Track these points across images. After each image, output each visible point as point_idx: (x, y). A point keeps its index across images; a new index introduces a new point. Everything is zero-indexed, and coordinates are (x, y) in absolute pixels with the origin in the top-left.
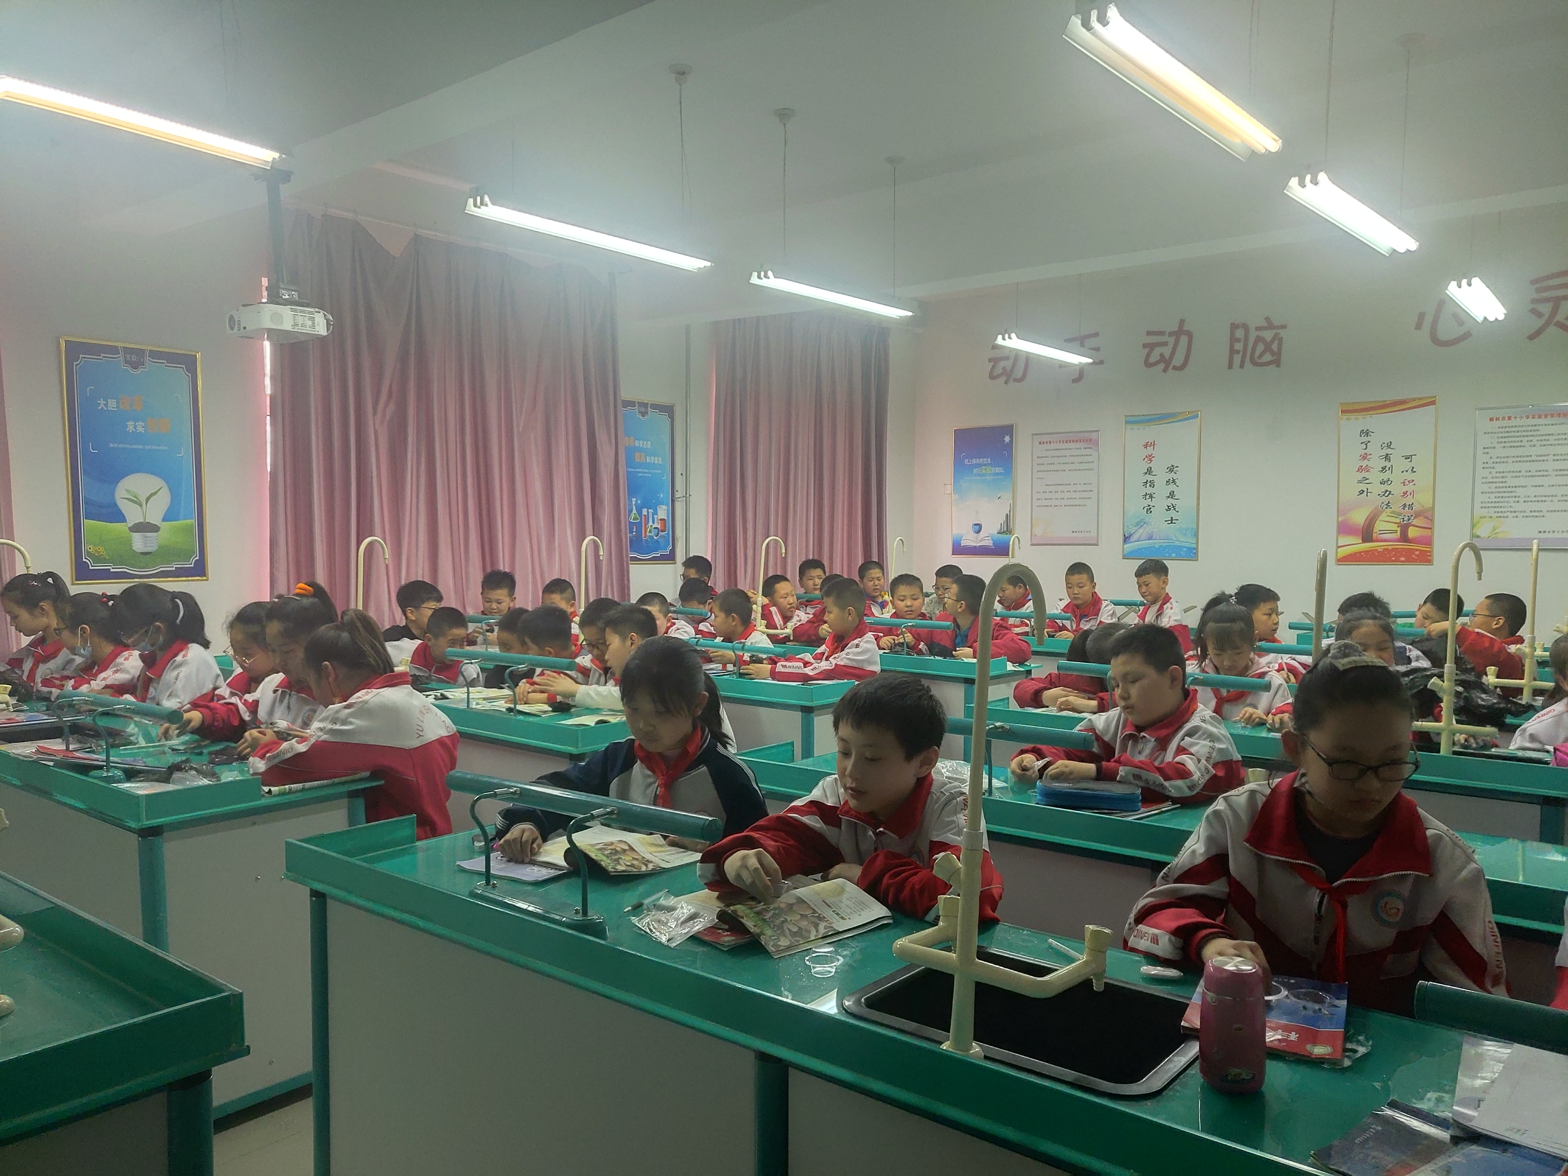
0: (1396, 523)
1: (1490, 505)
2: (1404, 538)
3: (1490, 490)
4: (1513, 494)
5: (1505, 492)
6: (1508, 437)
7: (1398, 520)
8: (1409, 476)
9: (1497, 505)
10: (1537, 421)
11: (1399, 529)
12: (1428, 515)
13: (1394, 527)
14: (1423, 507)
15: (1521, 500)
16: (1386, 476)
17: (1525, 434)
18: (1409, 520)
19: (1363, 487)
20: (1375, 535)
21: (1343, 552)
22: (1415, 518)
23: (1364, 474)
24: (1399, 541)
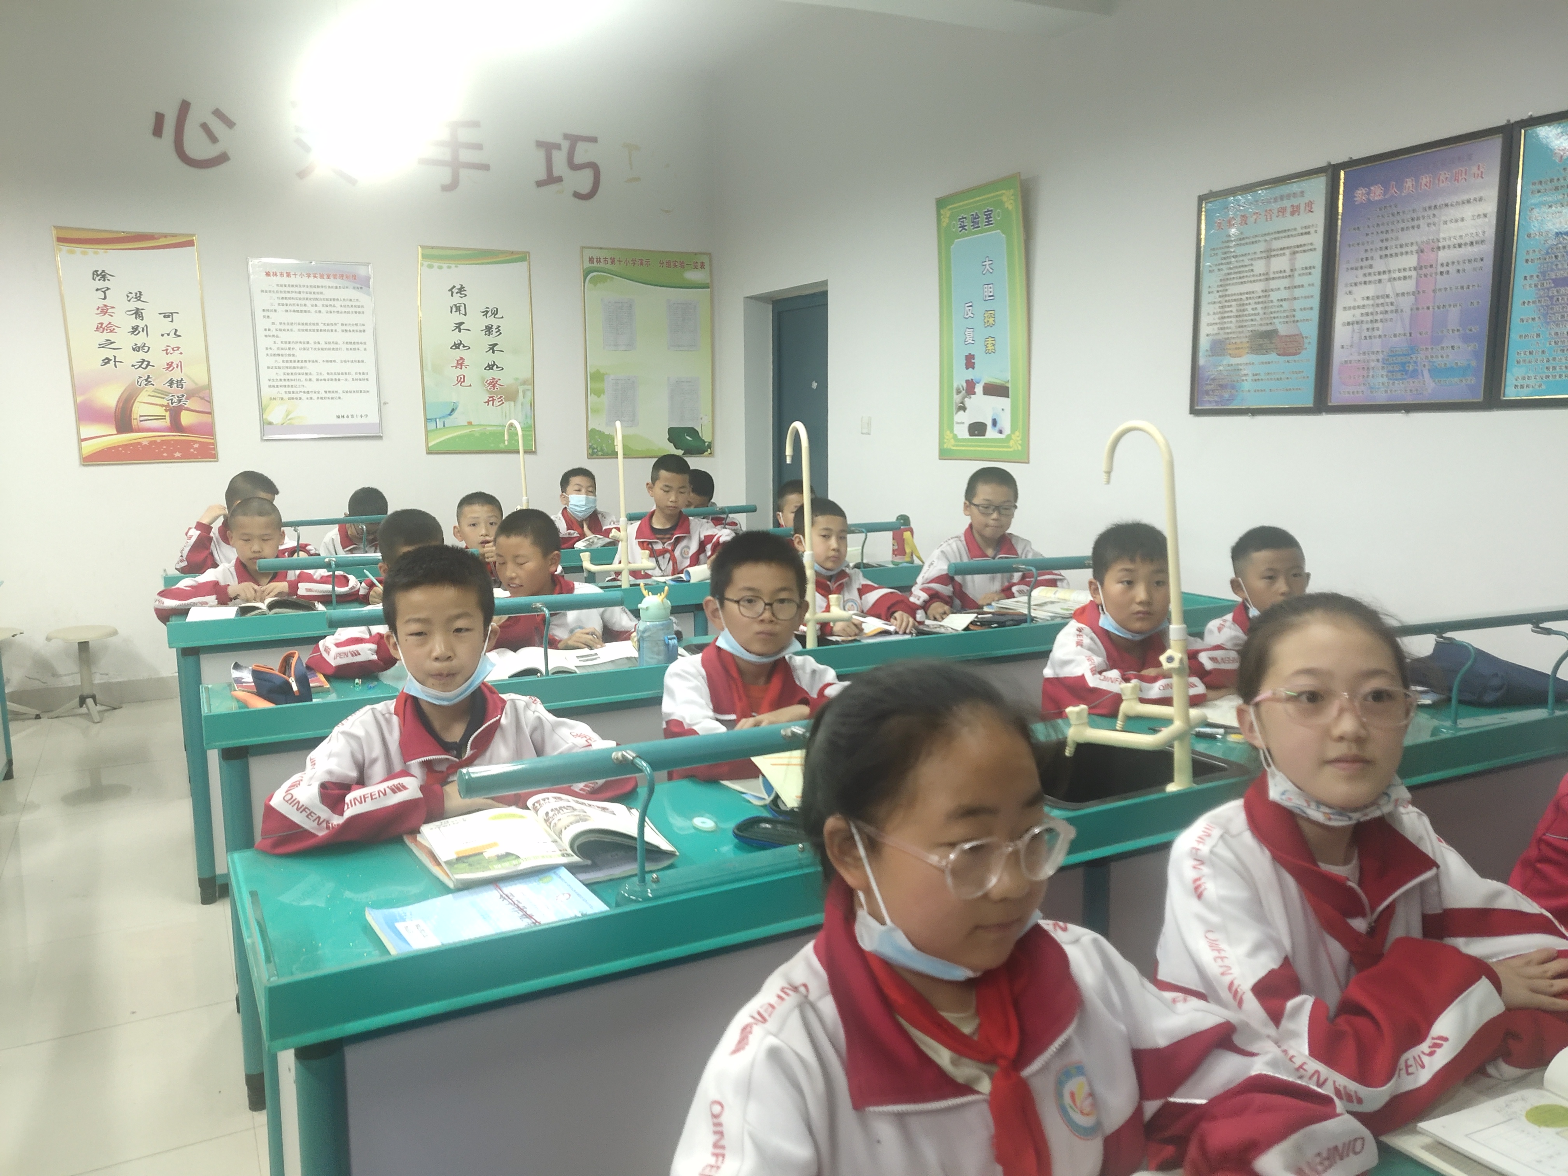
0: (162, 406)
1: (279, 383)
2: (176, 425)
3: (277, 365)
4: (304, 371)
5: (294, 368)
6: (290, 298)
7: (165, 402)
8: (173, 342)
9: (287, 383)
10: (319, 282)
11: (167, 414)
12: (204, 394)
13: (161, 411)
14: (196, 384)
15: (314, 378)
16: (140, 339)
17: (309, 296)
18: (180, 401)
19: (110, 354)
20: (134, 423)
21: (89, 447)
22: (187, 398)
23: (106, 335)
24: (170, 429)
